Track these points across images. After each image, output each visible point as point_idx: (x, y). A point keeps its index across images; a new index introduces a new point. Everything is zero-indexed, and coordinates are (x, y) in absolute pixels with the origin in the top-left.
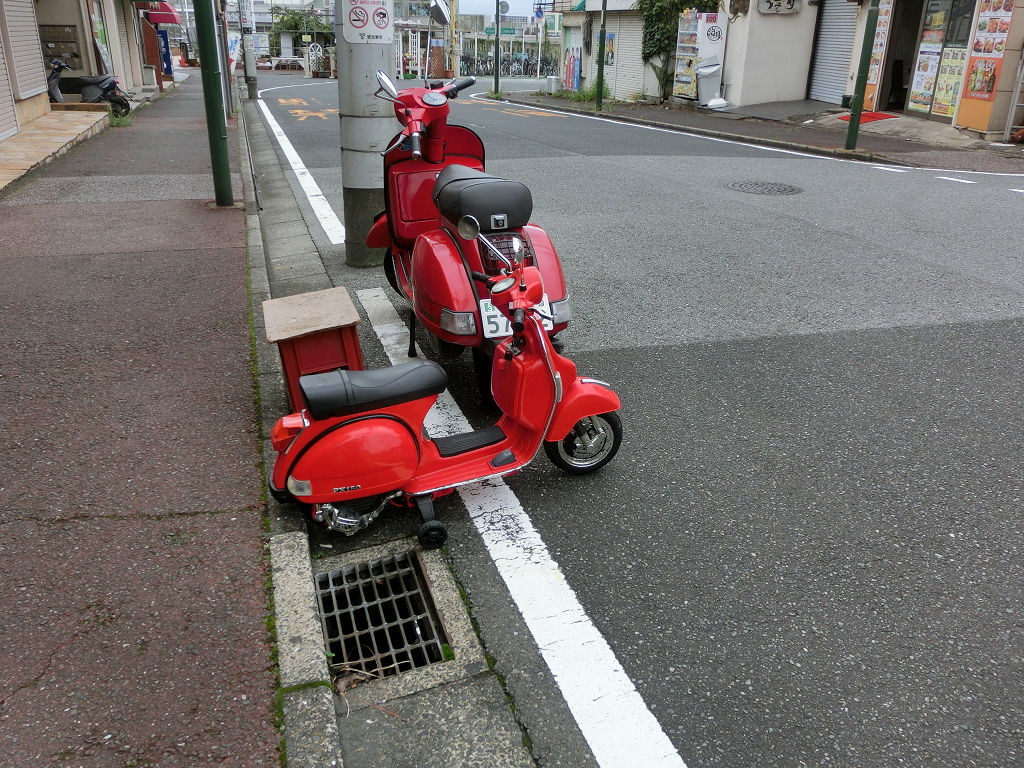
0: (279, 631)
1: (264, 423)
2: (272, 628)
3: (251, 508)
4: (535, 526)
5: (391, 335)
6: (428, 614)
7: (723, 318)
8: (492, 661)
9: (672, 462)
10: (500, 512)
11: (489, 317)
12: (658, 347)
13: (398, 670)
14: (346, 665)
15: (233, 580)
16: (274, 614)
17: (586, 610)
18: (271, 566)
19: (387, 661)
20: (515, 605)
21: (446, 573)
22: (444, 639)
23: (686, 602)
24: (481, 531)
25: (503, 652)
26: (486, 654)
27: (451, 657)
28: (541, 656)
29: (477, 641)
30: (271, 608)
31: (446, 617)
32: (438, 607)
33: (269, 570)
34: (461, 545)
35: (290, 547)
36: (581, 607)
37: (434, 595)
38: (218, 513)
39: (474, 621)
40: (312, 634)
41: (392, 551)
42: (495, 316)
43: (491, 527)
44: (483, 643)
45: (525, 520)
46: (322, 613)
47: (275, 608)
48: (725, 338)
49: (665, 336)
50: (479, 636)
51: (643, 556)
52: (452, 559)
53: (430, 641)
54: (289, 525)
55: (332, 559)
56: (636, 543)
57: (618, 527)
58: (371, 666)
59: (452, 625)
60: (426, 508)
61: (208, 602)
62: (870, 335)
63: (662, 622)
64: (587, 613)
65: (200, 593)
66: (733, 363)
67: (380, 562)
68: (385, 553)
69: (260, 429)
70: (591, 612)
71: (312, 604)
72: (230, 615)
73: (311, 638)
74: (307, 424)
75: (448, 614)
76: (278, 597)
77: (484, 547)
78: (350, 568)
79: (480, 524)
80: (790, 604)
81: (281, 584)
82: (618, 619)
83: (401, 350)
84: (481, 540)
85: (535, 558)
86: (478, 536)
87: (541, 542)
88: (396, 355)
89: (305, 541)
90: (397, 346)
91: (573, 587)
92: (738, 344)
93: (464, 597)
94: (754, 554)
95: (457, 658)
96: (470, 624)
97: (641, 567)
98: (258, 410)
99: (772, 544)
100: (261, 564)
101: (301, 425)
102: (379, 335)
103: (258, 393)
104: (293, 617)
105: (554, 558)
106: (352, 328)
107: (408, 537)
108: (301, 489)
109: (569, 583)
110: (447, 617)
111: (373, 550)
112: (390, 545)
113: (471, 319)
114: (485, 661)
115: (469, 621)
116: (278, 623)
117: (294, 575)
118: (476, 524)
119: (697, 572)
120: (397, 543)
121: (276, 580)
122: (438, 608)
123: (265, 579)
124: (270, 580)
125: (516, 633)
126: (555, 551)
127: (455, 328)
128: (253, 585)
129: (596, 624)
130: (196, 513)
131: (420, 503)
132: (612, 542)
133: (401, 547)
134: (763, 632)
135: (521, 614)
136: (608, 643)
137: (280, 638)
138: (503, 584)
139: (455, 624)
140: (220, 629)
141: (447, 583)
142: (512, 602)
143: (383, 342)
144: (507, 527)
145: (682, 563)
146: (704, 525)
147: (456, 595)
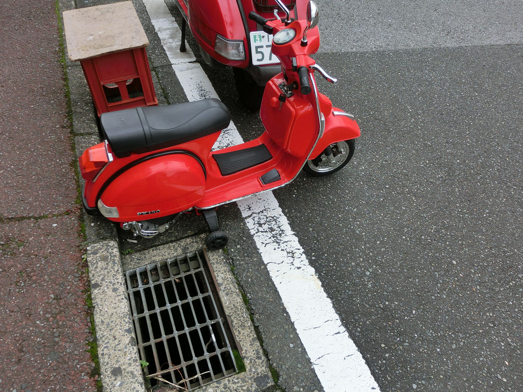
0: (101, 361)
1: (74, 118)
2: (95, 357)
3: (68, 213)
4: (293, 229)
5: (165, 30)
6: (219, 319)
7: (397, 30)
8: (276, 375)
9: (383, 166)
10: (265, 213)
11: (257, 48)
12: (357, 53)
13: (201, 381)
14: (158, 375)
15: (57, 298)
16: (96, 340)
17: (342, 320)
18: (90, 281)
19: (191, 370)
20: (287, 313)
21: (229, 276)
22: (235, 347)
23: (414, 312)
24: (252, 232)
25: (283, 366)
26: (270, 367)
27: (242, 368)
28: (313, 371)
29: (261, 351)
30: (93, 331)
31: (234, 324)
32: (227, 312)
33: (88, 287)
34: (239, 246)
35: (104, 259)
36: (337, 317)
37: (222, 300)
38: (41, 218)
39: (256, 328)
40: (130, 364)
41: (185, 249)
42: (262, 47)
43: (261, 229)
44: (266, 354)
45: (284, 221)
46: (135, 314)
47: (96, 333)
48: (401, 47)
49: (360, 43)
50: (262, 346)
51: (376, 262)
52: (232, 259)
53: (224, 349)
54: (102, 231)
55: (138, 255)
56: (369, 249)
57: (354, 231)
58: (179, 376)
59: (240, 333)
60: (211, 219)
61: (37, 326)
62: (493, 51)
63: (400, 334)
64: (343, 324)
65: (30, 315)
66: (409, 71)
67: (176, 259)
68: (180, 251)
69: (71, 125)
70: (346, 322)
71: (127, 327)
72: (57, 343)
73: (129, 369)
74: (111, 159)
75: (235, 321)
76: (98, 319)
77: (256, 249)
78: (153, 265)
79: (250, 224)
80: (488, 314)
81: (99, 303)
82: (367, 330)
83: (174, 45)
84: (253, 242)
85: (297, 263)
86: (250, 237)
87: (299, 246)
88: (170, 49)
89: (116, 251)
90: (171, 40)
91: (330, 296)
92: (410, 53)
93: (246, 301)
94: (454, 262)
95: (247, 370)
96: (254, 332)
97: (377, 274)
98: (69, 104)
99: (465, 252)
100: (81, 280)
101: (106, 160)
102: (157, 29)
103: (67, 85)
104: (113, 343)
105: (312, 263)
106: (142, 49)
107: (196, 234)
108: (110, 212)
109: (326, 291)
110: (235, 322)
111: (169, 248)
112: (183, 243)
113: (241, 48)
114: (270, 374)
115: (253, 328)
116: (100, 351)
117: (110, 292)
118: (248, 224)
119: (417, 280)
120: (188, 240)
121: (95, 298)
122: (227, 314)
123: (85, 296)
124: (90, 296)
125: (291, 345)
126: (311, 256)
127: (228, 53)
128: (76, 305)
129: (352, 336)
130: (23, 218)
131: (207, 217)
132: (351, 247)
133: (192, 245)
134: (474, 344)
135: (293, 324)
136: (364, 357)
137: (102, 370)
138: (276, 291)
139: (242, 332)
140: (50, 362)
141: (231, 286)
142: (284, 310)
143: (160, 35)
144: (272, 230)
145: (405, 270)
146: (415, 231)
147: (239, 299)
